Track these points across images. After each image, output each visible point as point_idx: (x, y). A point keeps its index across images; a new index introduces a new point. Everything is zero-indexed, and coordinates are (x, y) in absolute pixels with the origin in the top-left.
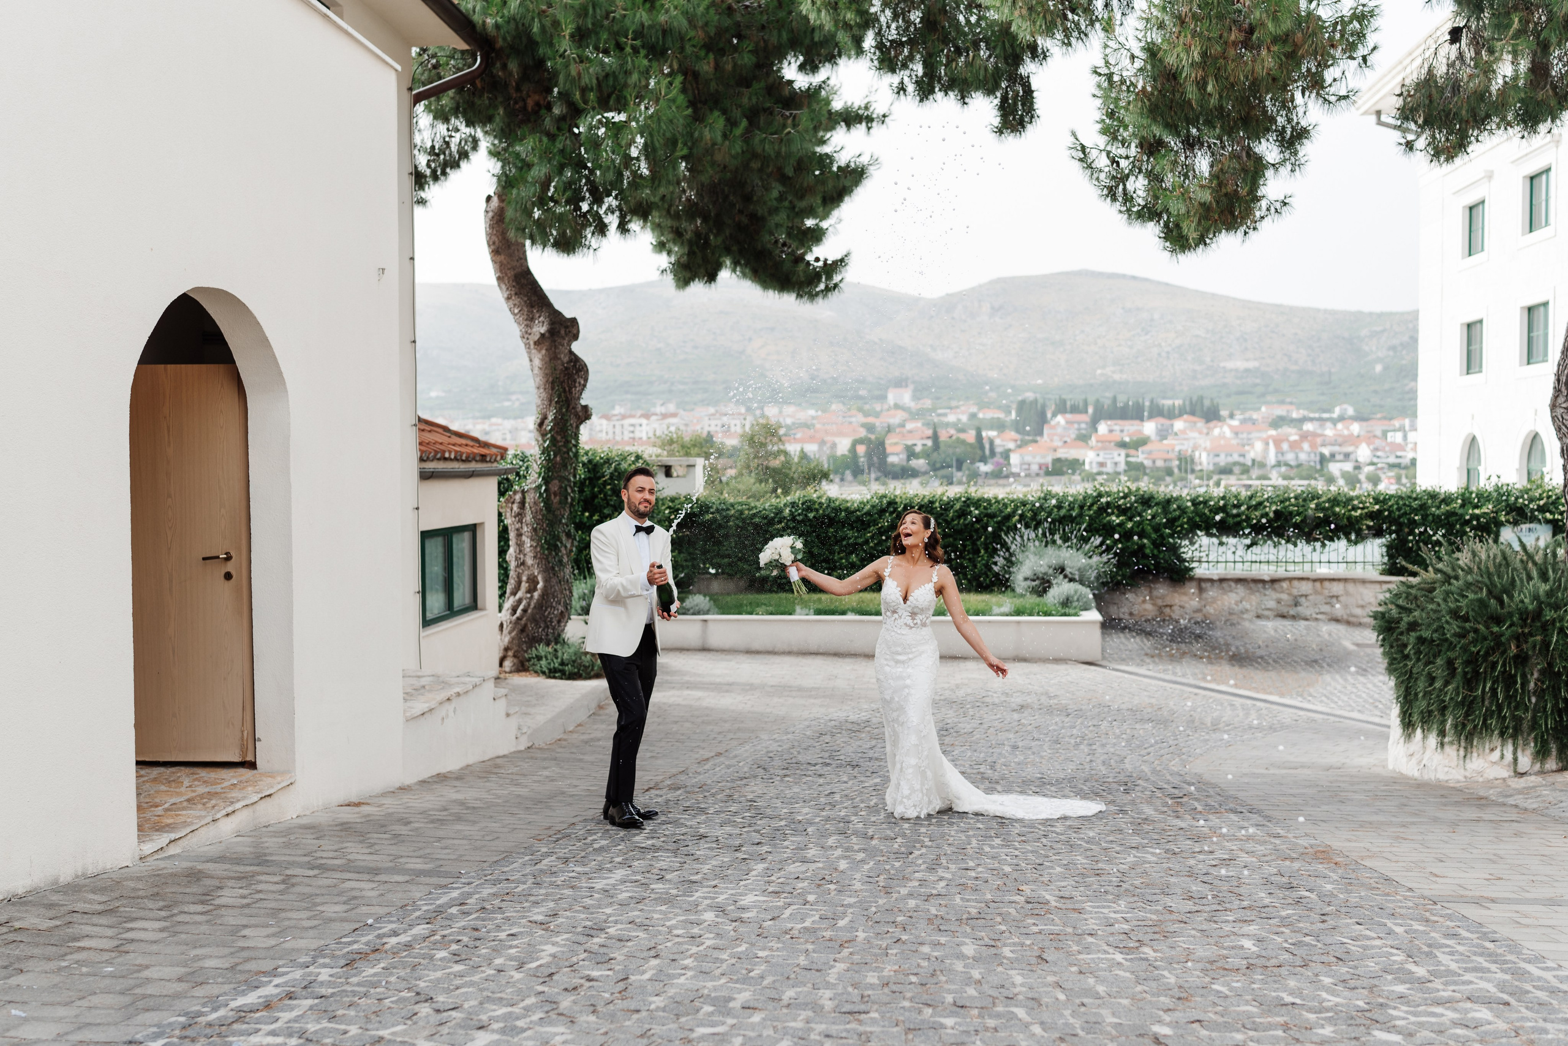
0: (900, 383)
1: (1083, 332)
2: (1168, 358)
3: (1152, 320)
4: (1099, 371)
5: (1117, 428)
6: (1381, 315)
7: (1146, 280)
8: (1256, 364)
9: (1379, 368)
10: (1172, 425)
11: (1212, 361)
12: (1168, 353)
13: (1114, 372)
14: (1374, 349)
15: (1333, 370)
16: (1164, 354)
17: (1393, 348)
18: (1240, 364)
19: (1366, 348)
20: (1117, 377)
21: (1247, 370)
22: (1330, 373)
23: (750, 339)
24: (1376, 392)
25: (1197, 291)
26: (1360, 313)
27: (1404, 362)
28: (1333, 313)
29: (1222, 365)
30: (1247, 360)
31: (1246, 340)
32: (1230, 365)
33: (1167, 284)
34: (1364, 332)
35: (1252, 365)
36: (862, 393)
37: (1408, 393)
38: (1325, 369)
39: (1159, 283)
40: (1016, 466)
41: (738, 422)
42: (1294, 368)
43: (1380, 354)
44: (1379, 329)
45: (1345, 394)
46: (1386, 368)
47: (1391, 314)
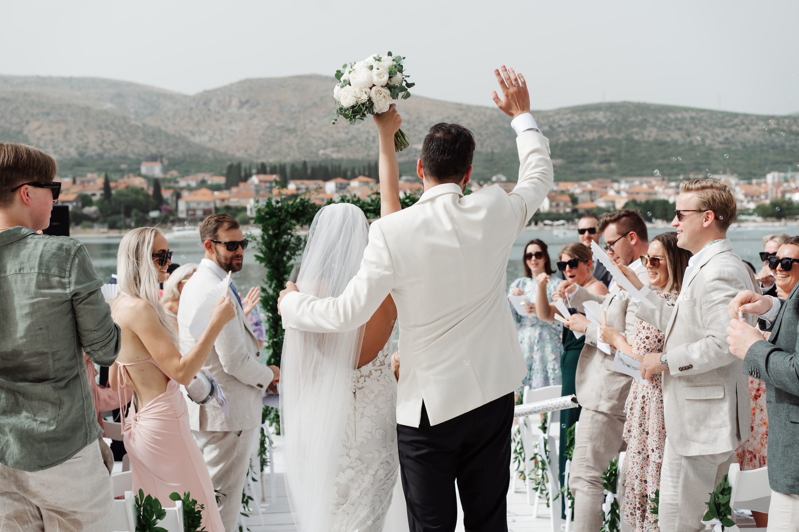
0: (154, 158)
1: (311, 121)
4: (321, 152)
5: (303, 186)
10: (349, 184)
13: (333, 152)
16: (371, 139)
20: (334, 156)
22: (492, 152)
29: (414, 147)
36: (123, 167)
38: (489, 150)
40: (182, 212)
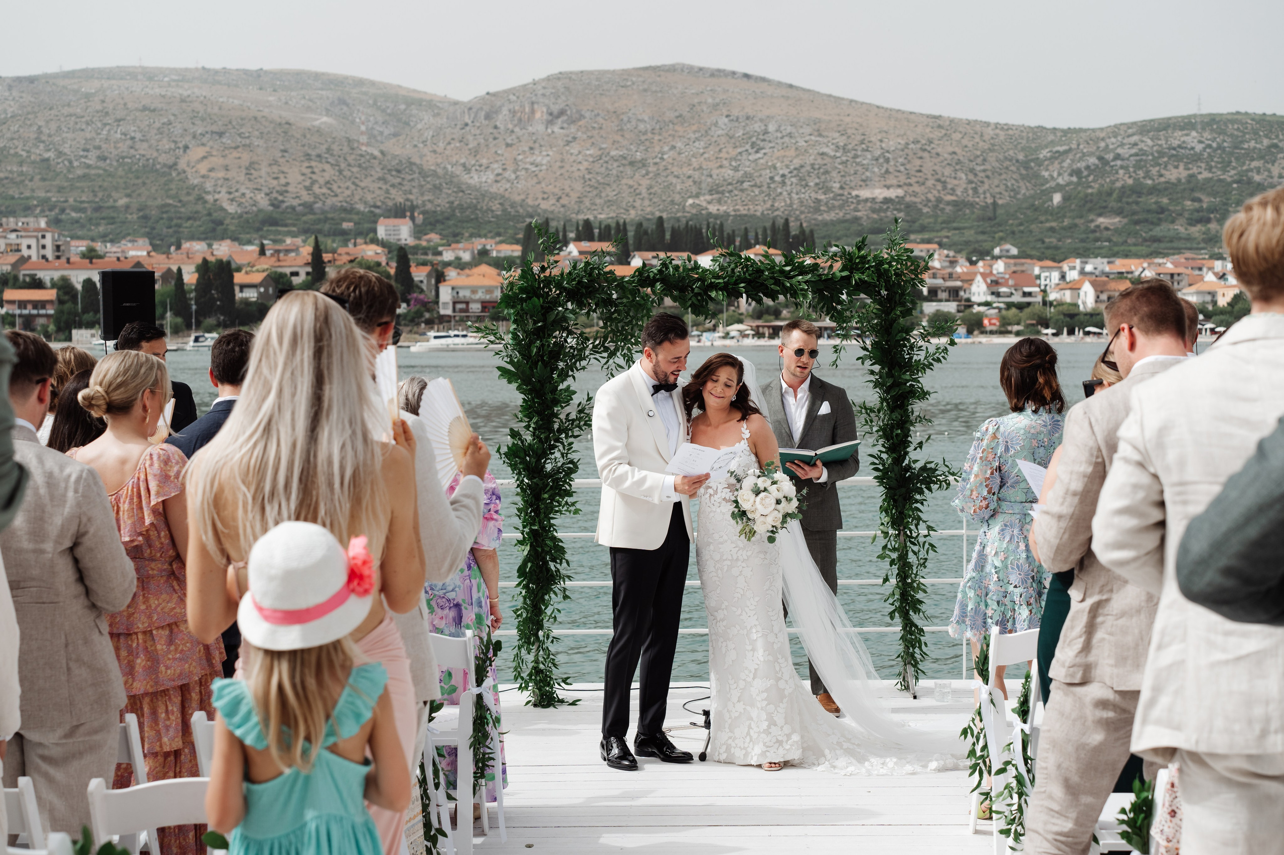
1: (673, 147)
2: (783, 183)
3: (766, 132)
4: (690, 201)
6: (1067, 132)
7: (763, 80)
8: (900, 192)
9: (1057, 198)
11: (842, 188)
12: (783, 176)
13: (710, 202)
14: (1055, 174)
15: (1000, 202)
16: (777, 178)
17: (1077, 172)
18: (880, 193)
19: (1046, 174)
20: (713, 209)
21: (887, 201)
22: (995, 204)
23: (186, 148)
24: (1052, 229)
25: (830, 96)
26: (1042, 128)
27: (1090, 191)
28: (1006, 128)
29: (854, 193)
30: (888, 187)
31: (887, 160)
32: (865, 193)
33: (791, 86)
34: (1044, 153)
35: (892, 193)
36: (346, 225)
37: (1094, 231)
38: (989, 200)
39: (779, 84)
40: (446, 305)
41: (33, 242)
42: (949, 198)
43: (1060, 181)
44: (1061, 149)
45: (1013, 233)
46: (1066, 199)
47: (1081, 130)
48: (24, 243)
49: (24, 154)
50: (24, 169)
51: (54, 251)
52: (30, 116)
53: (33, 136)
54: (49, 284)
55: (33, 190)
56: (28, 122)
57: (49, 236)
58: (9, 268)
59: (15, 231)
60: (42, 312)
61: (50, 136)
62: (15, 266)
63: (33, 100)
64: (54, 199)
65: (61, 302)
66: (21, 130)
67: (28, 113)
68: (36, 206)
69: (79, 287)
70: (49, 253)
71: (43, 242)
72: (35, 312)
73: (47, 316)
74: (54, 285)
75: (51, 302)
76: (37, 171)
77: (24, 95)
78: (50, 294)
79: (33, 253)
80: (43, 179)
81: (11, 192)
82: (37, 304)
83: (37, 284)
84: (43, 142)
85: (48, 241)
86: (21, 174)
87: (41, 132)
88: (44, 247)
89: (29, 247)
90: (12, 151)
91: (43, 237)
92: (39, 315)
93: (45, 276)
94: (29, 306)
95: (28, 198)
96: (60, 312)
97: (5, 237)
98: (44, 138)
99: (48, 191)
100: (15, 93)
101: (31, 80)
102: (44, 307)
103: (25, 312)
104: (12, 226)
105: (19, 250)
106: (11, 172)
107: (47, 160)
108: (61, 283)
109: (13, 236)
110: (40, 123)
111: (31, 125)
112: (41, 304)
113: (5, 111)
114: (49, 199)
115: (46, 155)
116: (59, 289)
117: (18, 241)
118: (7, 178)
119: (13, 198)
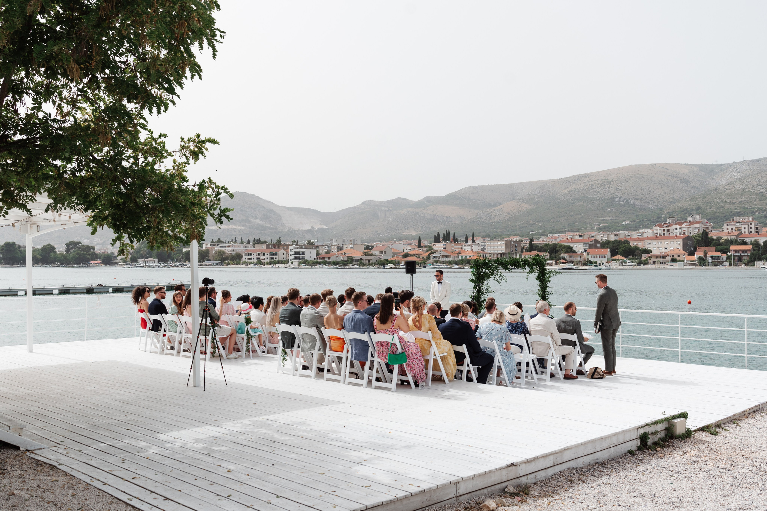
48: (743, 227)
49: (752, 191)
50: (752, 197)
51: (755, 230)
52: (755, 175)
53: (756, 183)
54: (749, 243)
55: (755, 205)
56: (755, 178)
57: (753, 224)
58: (735, 237)
59: (739, 222)
60: (745, 254)
61: (763, 183)
62: (737, 236)
63: (758, 168)
64: (764, 208)
65: (754, 250)
66: (752, 181)
67: (755, 174)
68: (757, 211)
69: (762, 244)
70: (753, 231)
71: (750, 226)
72: (743, 254)
73: (747, 256)
74: (751, 244)
75: (750, 250)
76: (757, 197)
77: (754, 167)
78: (749, 247)
79: (746, 230)
80: (760, 200)
81: (746, 206)
82: (743, 251)
83: (744, 243)
84: (761, 185)
85: (753, 226)
86: (751, 198)
87: (760, 181)
88: (751, 228)
89: (745, 228)
90: (747, 190)
91: (751, 224)
92: (744, 256)
93: (748, 240)
94: (741, 252)
95: (753, 208)
96: (752, 254)
97: (735, 225)
98: (761, 184)
99: (762, 205)
100: (751, 167)
101: (758, 161)
102: (746, 252)
103: (739, 254)
104: (738, 220)
105: (740, 230)
106: (746, 198)
107: (762, 192)
108: (754, 243)
109: (738, 224)
110: (759, 178)
111: (756, 179)
112: (746, 251)
113: (746, 174)
114: (762, 208)
115: (762, 191)
116: (753, 245)
117: (740, 226)
118: (745, 201)
119: (747, 208)
